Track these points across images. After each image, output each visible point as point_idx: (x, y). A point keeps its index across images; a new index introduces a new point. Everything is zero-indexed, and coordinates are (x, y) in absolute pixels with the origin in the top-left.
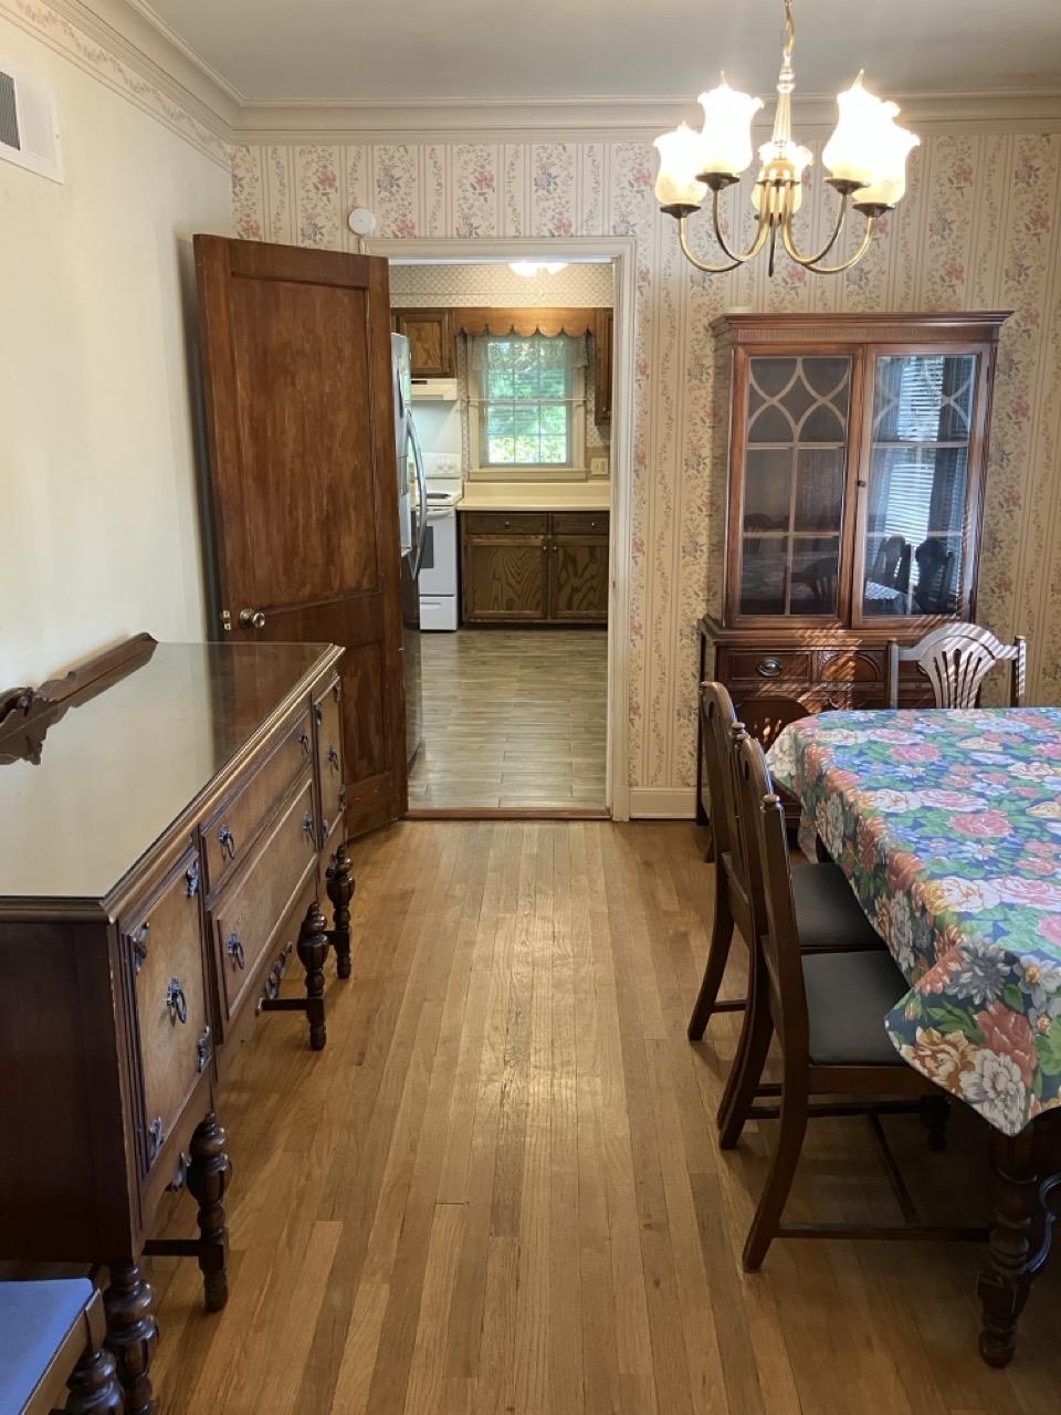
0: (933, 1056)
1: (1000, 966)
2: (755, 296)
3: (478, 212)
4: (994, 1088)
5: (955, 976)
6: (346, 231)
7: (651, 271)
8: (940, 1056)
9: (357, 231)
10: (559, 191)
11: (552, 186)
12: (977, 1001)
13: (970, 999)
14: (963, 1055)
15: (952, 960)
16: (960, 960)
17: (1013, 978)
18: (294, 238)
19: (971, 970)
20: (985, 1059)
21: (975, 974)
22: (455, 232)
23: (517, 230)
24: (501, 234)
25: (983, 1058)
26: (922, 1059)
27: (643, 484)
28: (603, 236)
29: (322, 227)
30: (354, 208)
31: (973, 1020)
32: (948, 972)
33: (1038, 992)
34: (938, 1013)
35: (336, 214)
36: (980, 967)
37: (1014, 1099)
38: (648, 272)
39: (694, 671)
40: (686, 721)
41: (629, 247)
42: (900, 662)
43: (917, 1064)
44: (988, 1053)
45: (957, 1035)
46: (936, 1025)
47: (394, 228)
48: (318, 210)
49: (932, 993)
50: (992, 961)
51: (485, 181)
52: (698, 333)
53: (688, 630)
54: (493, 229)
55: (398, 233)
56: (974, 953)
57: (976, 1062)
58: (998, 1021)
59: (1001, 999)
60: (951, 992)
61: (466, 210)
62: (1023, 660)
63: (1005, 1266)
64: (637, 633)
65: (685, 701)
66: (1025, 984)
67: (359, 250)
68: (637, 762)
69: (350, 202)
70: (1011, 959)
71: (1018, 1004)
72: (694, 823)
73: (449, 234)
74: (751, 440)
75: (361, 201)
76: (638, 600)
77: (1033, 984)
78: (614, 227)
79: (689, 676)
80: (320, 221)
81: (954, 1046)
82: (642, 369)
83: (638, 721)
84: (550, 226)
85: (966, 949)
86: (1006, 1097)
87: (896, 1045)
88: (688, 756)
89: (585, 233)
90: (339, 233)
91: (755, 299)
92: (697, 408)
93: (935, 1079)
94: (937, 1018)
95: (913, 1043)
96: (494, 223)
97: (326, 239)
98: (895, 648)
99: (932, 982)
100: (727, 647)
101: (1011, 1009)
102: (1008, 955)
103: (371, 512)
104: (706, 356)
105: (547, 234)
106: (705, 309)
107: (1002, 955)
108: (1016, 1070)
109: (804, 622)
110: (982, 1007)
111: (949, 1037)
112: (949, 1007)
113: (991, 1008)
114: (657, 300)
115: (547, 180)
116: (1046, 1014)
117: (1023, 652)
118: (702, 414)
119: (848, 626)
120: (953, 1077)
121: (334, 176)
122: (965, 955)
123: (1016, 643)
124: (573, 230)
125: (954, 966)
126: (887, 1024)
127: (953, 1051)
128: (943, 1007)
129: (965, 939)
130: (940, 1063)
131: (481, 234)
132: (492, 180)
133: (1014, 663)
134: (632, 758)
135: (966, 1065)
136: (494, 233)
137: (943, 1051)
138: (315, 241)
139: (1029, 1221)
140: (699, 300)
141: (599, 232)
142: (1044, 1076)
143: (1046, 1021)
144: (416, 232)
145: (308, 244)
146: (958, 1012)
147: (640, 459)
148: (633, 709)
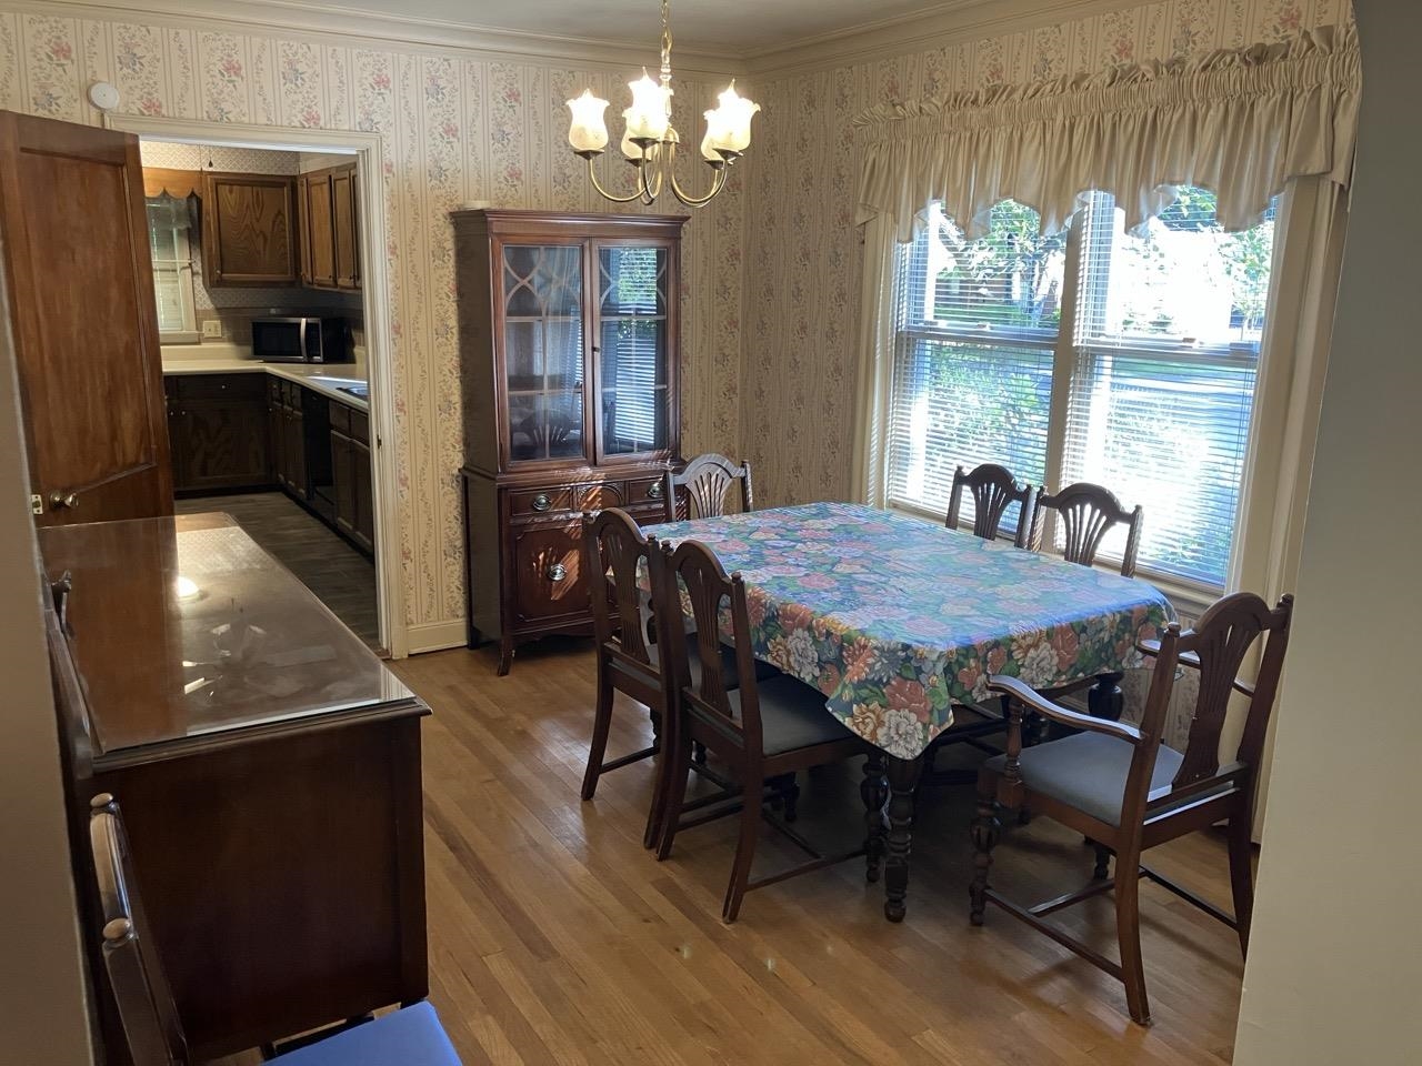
0: (863, 722)
1: (899, 653)
2: (483, 189)
3: (227, 98)
4: (898, 733)
5: (871, 666)
6: (85, 104)
7: (395, 164)
8: (867, 720)
9: (102, 106)
10: (307, 85)
11: (300, 81)
12: (885, 680)
13: (881, 679)
14: (878, 717)
15: (869, 657)
16: (873, 656)
17: (908, 659)
18: (26, 106)
19: (881, 660)
20: (891, 715)
21: (883, 663)
22: (205, 114)
23: (269, 119)
24: (253, 121)
25: (890, 716)
26: (857, 725)
27: (400, 351)
28: (350, 131)
29: (58, 98)
30: (95, 82)
31: (883, 693)
32: (867, 665)
33: (927, 663)
34: (864, 693)
35: (73, 86)
36: (885, 658)
37: (912, 735)
38: (392, 166)
39: (456, 513)
40: (452, 559)
41: (374, 143)
42: (675, 486)
43: (855, 729)
44: (893, 712)
45: (875, 705)
46: (864, 700)
47: (140, 106)
48: (53, 80)
49: (859, 680)
50: (894, 652)
51: (232, 69)
52: (439, 220)
53: (448, 479)
54: (244, 115)
55: (145, 112)
56: (881, 649)
57: (886, 720)
58: (899, 689)
59: (899, 675)
60: (870, 677)
61: (216, 95)
62: (749, 476)
63: (899, 851)
64: (404, 485)
65: (450, 541)
66: (917, 661)
67: (103, 124)
68: (412, 602)
69: (89, 76)
70: (906, 647)
71: (911, 675)
72: (466, 650)
73: (199, 116)
74: (510, 314)
75: (101, 76)
76: (403, 454)
77: (923, 659)
78: (360, 123)
79: (452, 519)
80: (55, 92)
81: (873, 712)
82: (393, 250)
83: (410, 565)
84: (300, 117)
85: (876, 648)
86: (906, 736)
87: (841, 720)
88: (456, 590)
89: (333, 126)
90: (78, 105)
91: (483, 193)
92: (442, 285)
93: (864, 737)
94: (864, 696)
95: (852, 716)
96: (245, 110)
97: (62, 111)
98: (671, 475)
99: (858, 674)
100: (507, 489)
101: (907, 679)
102: (903, 645)
103: (142, 386)
104: (446, 240)
105: (298, 125)
106: (442, 200)
107: (900, 646)
108: (913, 717)
109: (561, 464)
110: (888, 682)
111: (871, 707)
112: (870, 687)
113: (893, 683)
114: (401, 191)
115: (294, 75)
116: (934, 674)
117: (749, 470)
118: (446, 290)
119: (594, 463)
120: (874, 733)
121: (69, 47)
122: (876, 652)
123: (743, 466)
124: (322, 123)
125: (871, 660)
126: (830, 709)
127: (872, 716)
128: (867, 688)
129: (873, 642)
130: (866, 725)
131: (233, 120)
132: (240, 68)
133: (743, 480)
134: (406, 600)
135: (880, 723)
136: (246, 119)
137: (869, 717)
138: (50, 111)
139: (910, 819)
140: (437, 192)
141: (347, 128)
142: (939, 711)
143: (935, 678)
144: (164, 111)
145: (42, 113)
146: (875, 689)
147: (397, 329)
148: (406, 555)
